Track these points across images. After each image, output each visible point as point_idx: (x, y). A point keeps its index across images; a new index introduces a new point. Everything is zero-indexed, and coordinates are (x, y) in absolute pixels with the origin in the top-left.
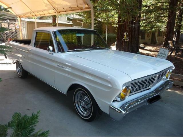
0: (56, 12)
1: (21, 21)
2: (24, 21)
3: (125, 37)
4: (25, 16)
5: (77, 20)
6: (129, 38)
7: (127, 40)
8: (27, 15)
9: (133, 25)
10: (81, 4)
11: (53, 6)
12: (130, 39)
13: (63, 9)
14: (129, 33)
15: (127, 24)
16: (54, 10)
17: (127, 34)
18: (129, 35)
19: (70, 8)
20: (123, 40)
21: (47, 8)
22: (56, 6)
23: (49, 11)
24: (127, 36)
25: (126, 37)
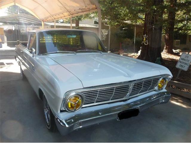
0: (70, 14)
1: (45, 25)
2: (47, 25)
3: (144, 39)
4: (46, 20)
5: (104, 23)
6: (148, 42)
7: (146, 43)
8: (48, 19)
9: (154, 26)
10: (88, 5)
11: (66, 9)
12: (150, 42)
13: (75, 10)
14: (149, 36)
15: (146, 25)
16: (68, 12)
17: (146, 37)
18: (149, 38)
19: (80, 9)
20: (142, 43)
21: (61, 11)
22: (68, 8)
23: (64, 14)
24: (146, 39)
25: (145, 41)
